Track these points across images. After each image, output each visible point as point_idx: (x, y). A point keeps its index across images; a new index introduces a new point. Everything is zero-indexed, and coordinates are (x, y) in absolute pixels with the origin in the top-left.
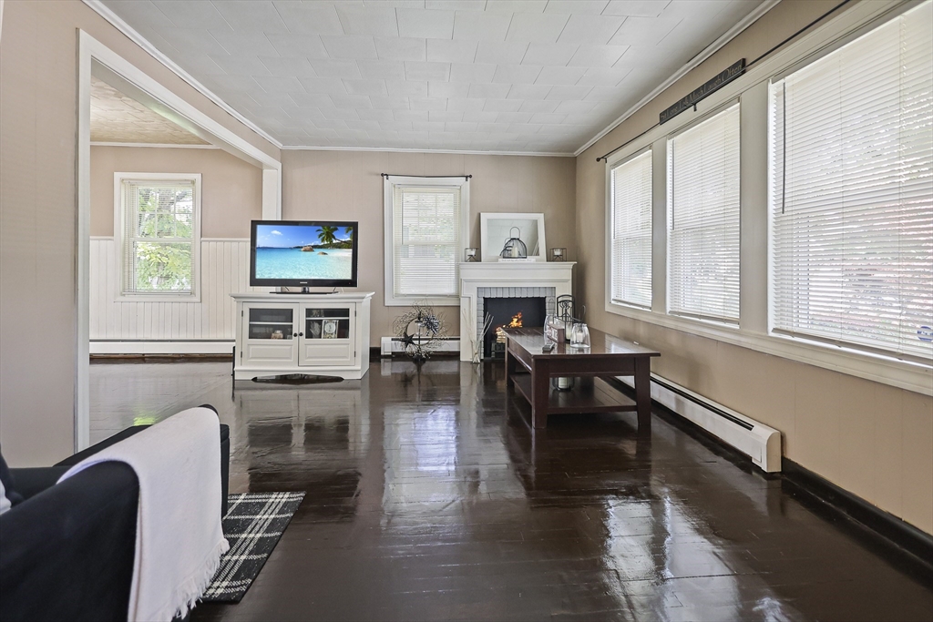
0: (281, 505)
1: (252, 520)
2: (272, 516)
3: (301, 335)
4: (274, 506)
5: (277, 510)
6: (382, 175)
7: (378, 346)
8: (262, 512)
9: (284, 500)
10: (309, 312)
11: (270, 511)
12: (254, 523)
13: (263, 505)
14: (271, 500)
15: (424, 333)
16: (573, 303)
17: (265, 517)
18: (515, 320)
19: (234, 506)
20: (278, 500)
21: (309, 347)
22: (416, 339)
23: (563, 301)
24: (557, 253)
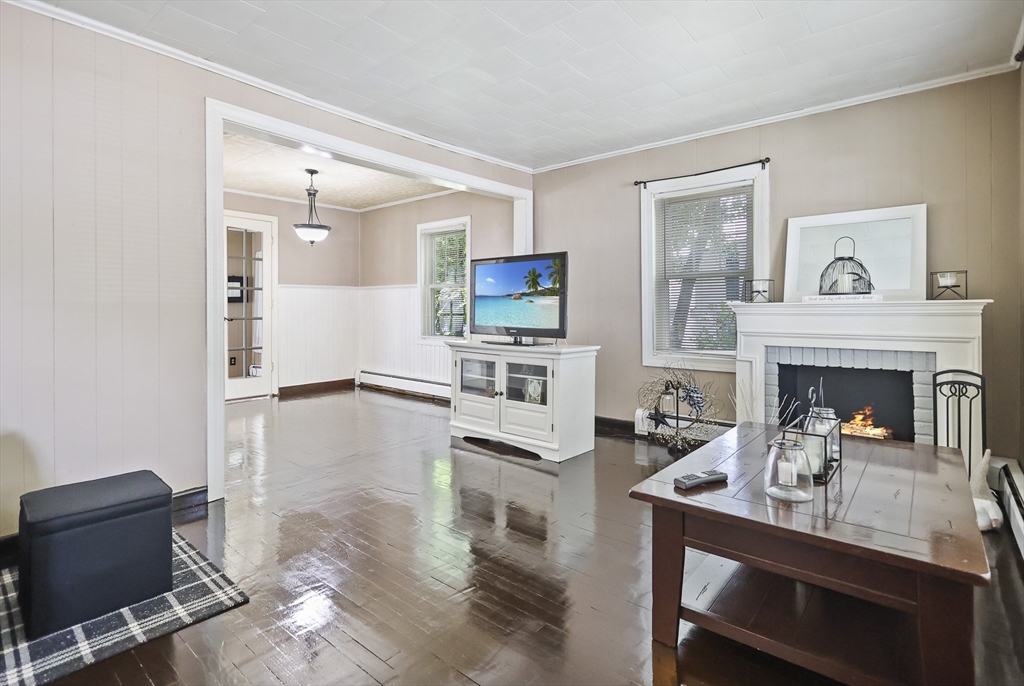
3: (501, 394)
6: (636, 183)
7: (629, 419)
10: (513, 368)
15: (685, 409)
16: (982, 388)
18: (861, 417)
21: (509, 410)
22: (672, 418)
23: (953, 383)
24: (946, 281)
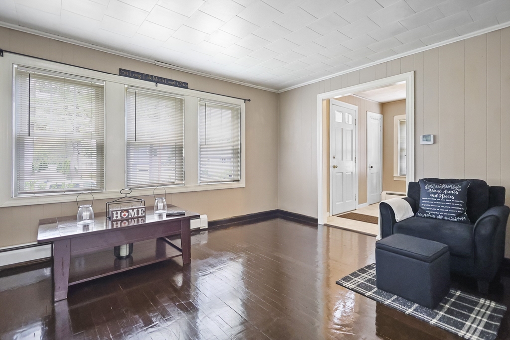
0: (350, 282)
1: (365, 281)
2: (356, 279)
4: (353, 283)
5: (353, 280)
8: (360, 283)
9: (348, 283)
11: (356, 282)
12: (365, 280)
13: (358, 286)
14: (354, 286)
17: (359, 280)
19: (373, 291)
20: (351, 285)
